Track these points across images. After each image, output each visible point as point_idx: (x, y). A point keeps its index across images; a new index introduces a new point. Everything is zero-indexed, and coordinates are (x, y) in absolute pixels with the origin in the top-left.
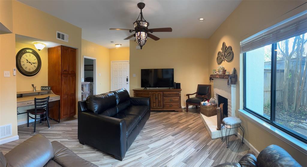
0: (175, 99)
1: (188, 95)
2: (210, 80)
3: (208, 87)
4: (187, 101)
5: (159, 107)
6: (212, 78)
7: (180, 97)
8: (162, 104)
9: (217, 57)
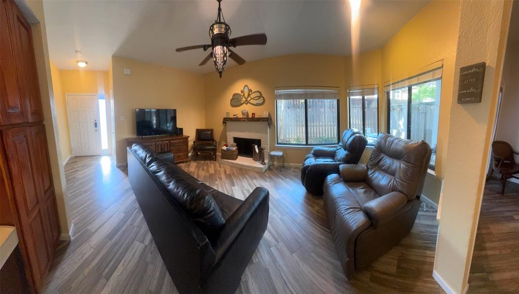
0: (182, 148)
3: (209, 132)
6: (225, 122)
9: (232, 99)
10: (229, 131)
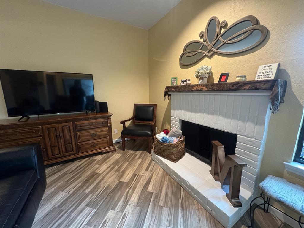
0: (100, 132)
1: (123, 123)
2: (165, 95)
3: (152, 108)
4: (123, 133)
5: (67, 154)
6: (169, 93)
7: (110, 127)
8: (74, 146)
9: (183, 54)
10: (174, 109)
